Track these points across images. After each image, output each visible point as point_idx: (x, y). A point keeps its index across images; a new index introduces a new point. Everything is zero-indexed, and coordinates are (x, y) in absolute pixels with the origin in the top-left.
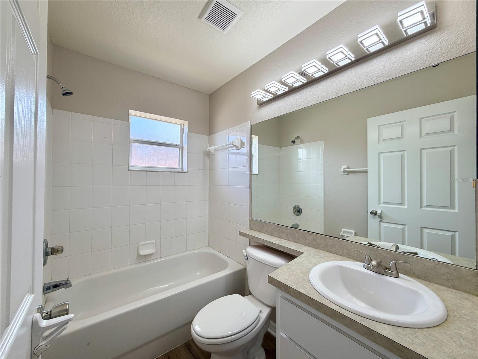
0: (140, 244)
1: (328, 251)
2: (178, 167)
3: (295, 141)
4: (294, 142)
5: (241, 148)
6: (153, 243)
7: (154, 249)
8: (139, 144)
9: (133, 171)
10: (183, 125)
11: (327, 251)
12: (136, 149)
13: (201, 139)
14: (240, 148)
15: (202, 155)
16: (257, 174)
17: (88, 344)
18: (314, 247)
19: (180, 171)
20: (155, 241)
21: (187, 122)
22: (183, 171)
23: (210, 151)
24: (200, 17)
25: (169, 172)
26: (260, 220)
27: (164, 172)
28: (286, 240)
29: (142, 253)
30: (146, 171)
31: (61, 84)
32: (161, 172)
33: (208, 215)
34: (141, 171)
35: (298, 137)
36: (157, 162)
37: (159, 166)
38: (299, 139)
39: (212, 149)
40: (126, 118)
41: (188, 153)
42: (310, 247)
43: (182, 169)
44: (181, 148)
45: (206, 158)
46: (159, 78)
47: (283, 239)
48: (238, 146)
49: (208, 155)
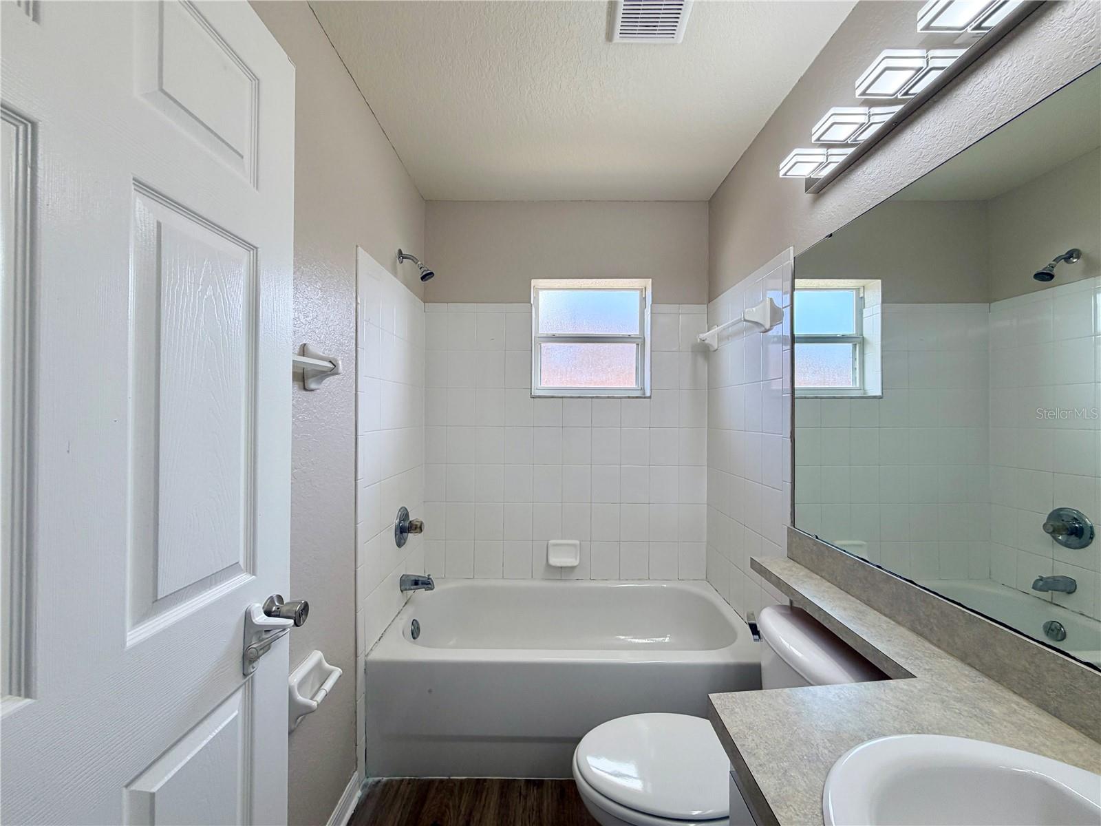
0: (552, 542)
1: (1043, 706)
2: (634, 386)
3: (1055, 271)
4: (1045, 276)
5: (772, 326)
6: (574, 545)
7: (576, 559)
8: (554, 345)
9: (539, 397)
10: (645, 288)
11: (1039, 706)
12: (549, 353)
13: (685, 317)
14: (768, 326)
15: (690, 353)
16: (875, 397)
17: (430, 691)
18: (986, 672)
19: (638, 394)
20: (580, 544)
21: (651, 280)
22: (644, 394)
23: (706, 342)
24: (609, 37)
25: (608, 397)
26: (817, 538)
27: (597, 397)
28: (885, 615)
29: (555, 561)
30: (562, 397)
31: (419, 263)
32: (592, 398)
33: (705, 501)
34: (553, 397)
35: (1069, 256)
36: (588, 378)
37: (592, 386)
38: (1081, 261)
39: (710, 336)
40: (525, 297)
41: (651, 351)
42: (969, 665)
43: (643, 389)
44: (641, 343)
45: (700, 360)
46: (587, 201)
47: (877, 610)
48: (762, 323)
49: (705, 352)
